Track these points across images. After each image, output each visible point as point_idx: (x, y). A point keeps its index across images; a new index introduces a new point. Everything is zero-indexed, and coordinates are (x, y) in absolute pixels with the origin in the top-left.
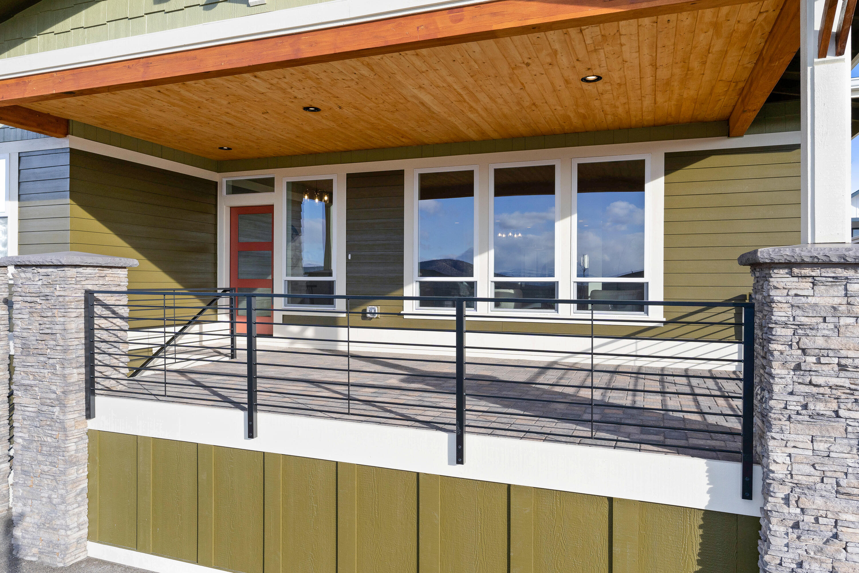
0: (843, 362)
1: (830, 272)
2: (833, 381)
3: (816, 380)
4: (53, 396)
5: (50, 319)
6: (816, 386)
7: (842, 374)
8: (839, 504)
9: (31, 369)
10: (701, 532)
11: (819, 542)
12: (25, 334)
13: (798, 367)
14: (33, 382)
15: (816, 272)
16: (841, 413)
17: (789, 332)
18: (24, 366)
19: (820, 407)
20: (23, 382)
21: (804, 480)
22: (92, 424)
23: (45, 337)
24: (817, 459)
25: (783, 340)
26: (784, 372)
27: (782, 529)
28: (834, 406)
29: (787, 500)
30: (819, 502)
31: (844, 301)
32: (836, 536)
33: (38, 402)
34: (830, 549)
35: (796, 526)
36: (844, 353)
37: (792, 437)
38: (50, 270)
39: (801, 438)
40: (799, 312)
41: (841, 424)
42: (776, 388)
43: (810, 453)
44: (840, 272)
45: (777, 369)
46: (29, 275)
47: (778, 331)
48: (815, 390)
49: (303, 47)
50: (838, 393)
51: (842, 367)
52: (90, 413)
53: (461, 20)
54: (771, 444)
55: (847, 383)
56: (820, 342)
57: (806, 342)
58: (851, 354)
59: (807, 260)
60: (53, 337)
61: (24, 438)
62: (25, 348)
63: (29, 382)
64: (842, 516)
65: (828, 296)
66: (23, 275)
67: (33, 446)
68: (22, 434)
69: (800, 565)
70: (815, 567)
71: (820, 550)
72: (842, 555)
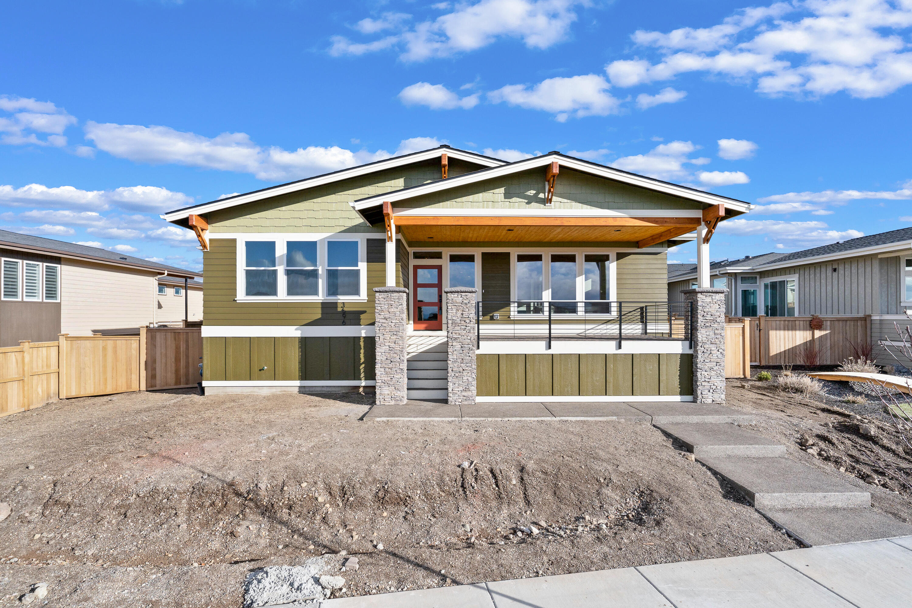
1: (709, 294)
2: (710, 318)
3: (707, 318)
4: (469, 341)
8: (711, 346)
9: (457, 332)
11: (708, 355)
12: (454, 318)
13: (703, 316)
14: (459, 336)
15: (706, 294)
16: (712, 325)
17: (701, 308)
18: (454, 331)
19: (707, 324)
20: (454, 337)
21: (705, 341)
22: (478, 352)
23: (464, 319)
25: (700, 310)
27: (700, 354)
28: (710, 324)
29: (701, 346)
30: (708, 346)
32: (711, 353)
33: (461, 344)
34: (709, 356)
35: (703, 352)
36: (712, 312)
37: (702, 332)
39: (704, 332)
40: (703, 303)
42: (699, 321)
43: (706, 335)
44: (711, 294)
45: (699, 316)
46: (456, 296)
47: (699, 307)
48: (706, 321)
50: (711, 321)
51: (712, 315)
52: (478, 348)
54: (698, 334)
55: (712, 319)
56: (707, 310)
57: (705, 310)
58: (713, 312)
59: (703, 291)
60: (469, 319)
61: (454, 358)
62: (454, 323)
63: (457, 337)
64: (712, 348)
65: (708, 299)
66: (452, 296)
67: (459, 361)
68: (452, 357)
69: (704, 361)
70: (707, 361)
71: (708, 357)
72: (712, 357)
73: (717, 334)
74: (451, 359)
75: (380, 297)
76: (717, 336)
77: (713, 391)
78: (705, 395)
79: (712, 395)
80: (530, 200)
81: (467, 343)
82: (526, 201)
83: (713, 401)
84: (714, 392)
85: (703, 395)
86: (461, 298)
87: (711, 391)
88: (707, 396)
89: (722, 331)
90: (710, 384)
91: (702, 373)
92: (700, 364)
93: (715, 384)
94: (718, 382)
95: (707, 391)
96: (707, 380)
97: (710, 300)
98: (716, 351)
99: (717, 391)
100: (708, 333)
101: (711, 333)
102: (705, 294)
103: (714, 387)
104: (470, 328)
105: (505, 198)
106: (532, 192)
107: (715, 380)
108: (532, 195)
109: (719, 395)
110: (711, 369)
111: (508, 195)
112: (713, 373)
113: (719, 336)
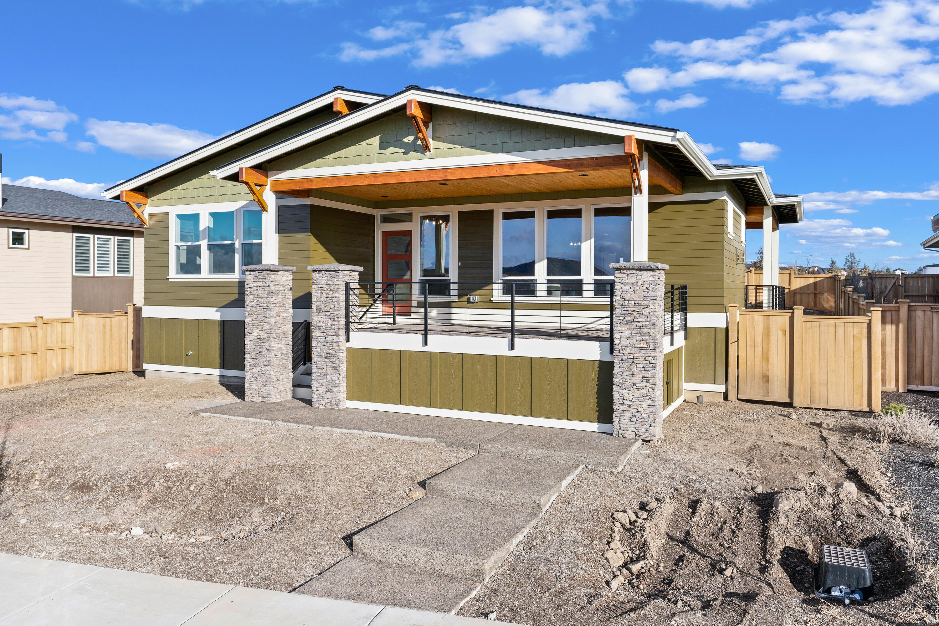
0: (635, 302)
1: (631, 272)
2: (632, 309)
4: (333, 331)
5: (331, 295)
6: (628, 311)
7: (635, 306)
8: (634, 351)
9: (321, 319)
10: (598, 369)
11: (628, 364)
12: (318, 303)
14: (323, 325)
15: (628, 272)
17: (620, 293)
18: (318, 318)
19: (629, 318)
20: (318, 325)
21: (624, 343)
22: (349, 345)
23: (329, 304)
24: (628, 336)
25: (618, 295)
26: (619, 306)
27: (618, 361)
28: (633, 317)
29: (619, 352)
30: (628, 351)
31: (636, 281)
32: (633, 362)
33: (325, 334)
34: (632, 367)
35: (623, 360)
36: (635, 299)
37: (621, 329)
38: (331, 272)
39: (623, 329)
40: (623, 286)
41: (635, 324)
43: (626, 334)
46: (320, 275)
48: (627, 312)
49: (448, 174)
50: (634, 313)
51: (635, 304)
52: (348, 340)
53: (513, 169)
54: (617, 333)
55: (637, 309)
56: (629, 296)
57: (624, 296)
58: (637, 299)
59: (624, 267)
60: (333, 303)
61: (317, 352)
62: (318, 309)
63: (321, 325)
64: (635, 355)
65: (631, 280)
66: (317, 275)
67: (323, 355)
68: (316, 350)
69: (623, 373)
70: (627, 373)
71: (629, 368)
72: (635, 369)
73: (644, 333)
74: (315, 353)
75: (250, 276)
76: (644, 337)
77: (637, 420)
78: (624, 426)
79: (636, 426)
80: (408, 149)
81: (331, 333)
82: (403, 151)
83: (636, 435)
84: (637, 422)
85: (621, 425)
86: (326, 278)
87: (634, 419)
88: (626, 426)
89: (652, 329)
90: (632, 410)
91: (621, 391)
92: (617, 377)
93: (640, 409)
94: (644, 406)
95: (627, 419)
96: (627, 402)
97: (634, 281)
98: (641, 359)
99: (642, 420)
100: (629, 332)
101: (635, 332)
102: (625, 271)
103: (638, 415)
104: (334, 314)
105: (380, 149)
106: (410, 139)
107: (640, 403)
108: (410, 142)
109: (645, 427)
110: (634, 386)
111: (383, 146)
112: (637, 393)
113: (647, 337)
